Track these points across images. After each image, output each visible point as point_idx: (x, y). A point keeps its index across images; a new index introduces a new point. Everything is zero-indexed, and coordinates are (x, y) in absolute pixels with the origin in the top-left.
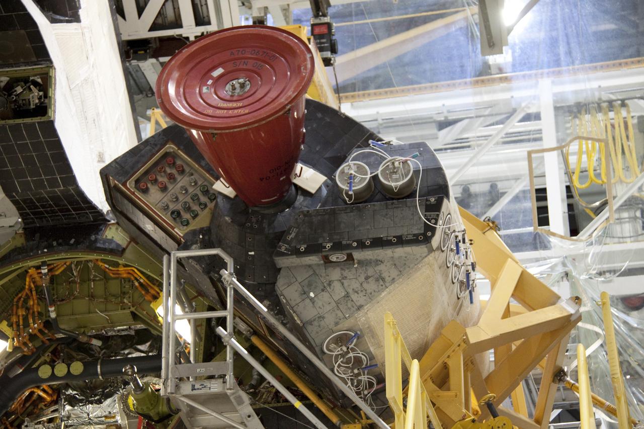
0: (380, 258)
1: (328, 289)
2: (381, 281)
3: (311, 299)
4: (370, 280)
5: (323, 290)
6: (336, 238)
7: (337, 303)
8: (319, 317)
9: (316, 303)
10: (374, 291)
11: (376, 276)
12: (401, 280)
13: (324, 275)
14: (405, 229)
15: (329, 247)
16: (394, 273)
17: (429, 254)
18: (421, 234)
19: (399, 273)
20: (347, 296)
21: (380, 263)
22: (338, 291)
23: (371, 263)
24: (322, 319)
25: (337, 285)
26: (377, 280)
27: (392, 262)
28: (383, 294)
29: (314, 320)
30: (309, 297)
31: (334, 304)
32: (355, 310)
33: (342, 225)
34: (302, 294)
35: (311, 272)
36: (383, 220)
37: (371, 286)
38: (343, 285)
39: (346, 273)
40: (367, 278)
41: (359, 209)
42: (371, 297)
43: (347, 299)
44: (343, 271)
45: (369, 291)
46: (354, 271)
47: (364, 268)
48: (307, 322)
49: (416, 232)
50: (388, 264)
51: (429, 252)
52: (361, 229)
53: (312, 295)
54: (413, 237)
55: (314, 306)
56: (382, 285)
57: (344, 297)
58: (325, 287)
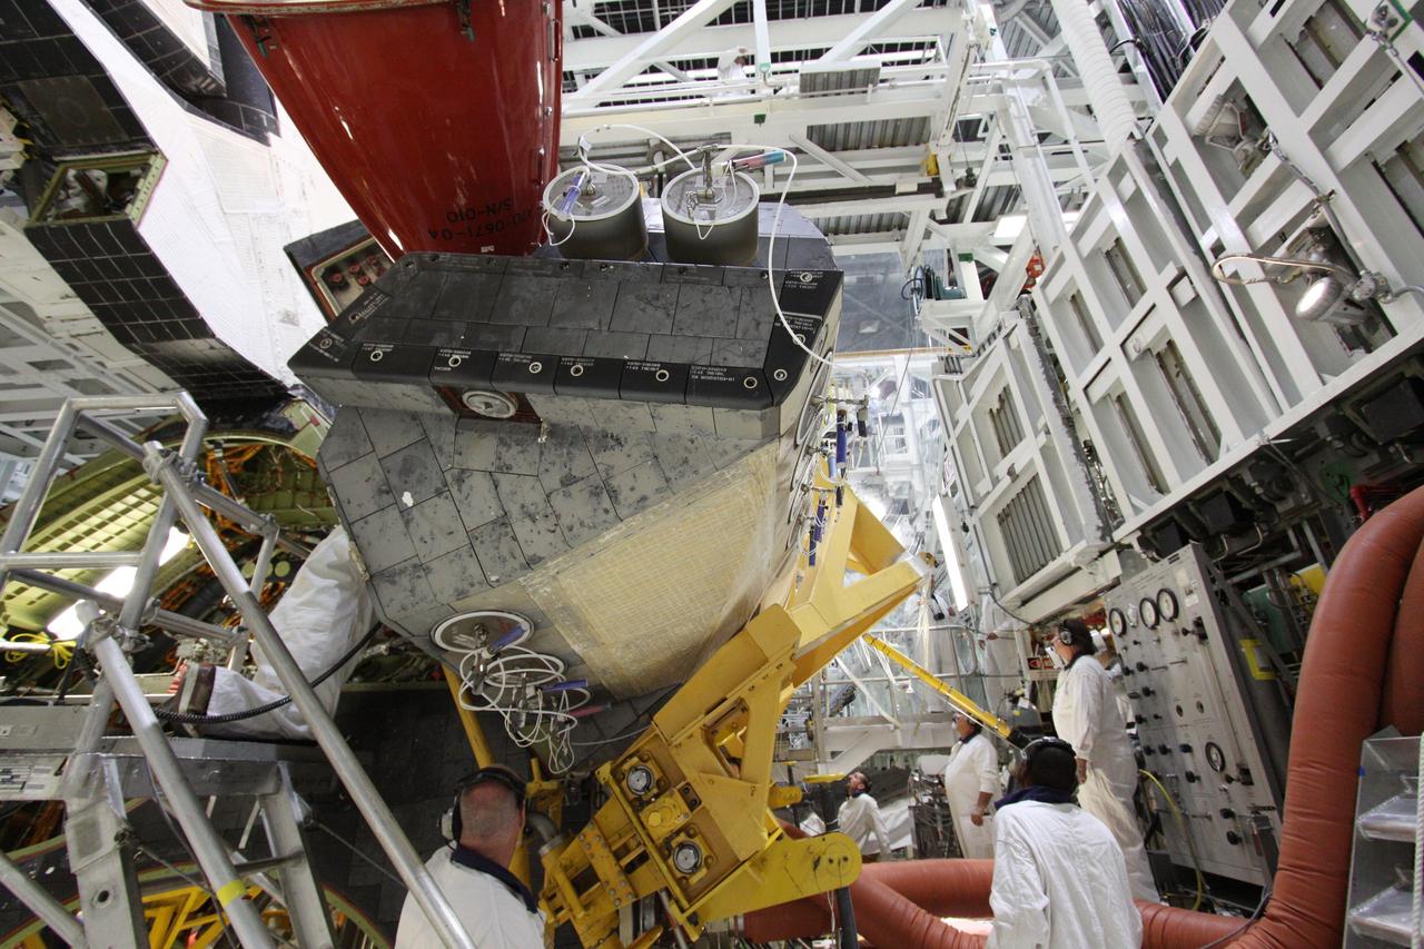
0: (614, 429)
1: (454, 490)
2: (605, 496)
3: (404, 511)
4: (574, 489)
5: (439, 493)
6: (488, 339)
7: (472, 537)
8: (415, 566)
9: (412, 525)
10: (582, 524)
11: (596, 480)
12: (667, 505)
13: (449, 449)
14: (705, 348)
15: (456, 361)
16: (648, 481)
17: (761, 445)
18: (753, 372)
19: (665, 484)
20: (503, 521)
21: (612, 443)
22: (480, 503)
23: (586, 439)
24: (422, 573)
25: (479, 484)
26: (595, 493)
27: (648, 449)
28: (608, 536)
29: (402, 572)
30: (397, 502)
31: (461, 538)
32: (517, 566)
33: (517, 306)
34: (381, 492)
35: (415, 436)
36: (643, 310)
37: (575, 507)
38: (496, 487)
39: (512, 455)
40: (568, 481)
41: (580, 272)
42: (569, 538)
43: (503, 530)
44: (503, 449)
45: (565, 521)
46: (534, 451)
47: (565, 451)
48: (381, 573)
49: (739, 363)
50: (636, 453)
51: (764, 437)
52: (567, 325)
53: (408, 499)
54: (726, 375)
55: (407, 533)
56: (606, 511)
57: (494, 522)
58: (446, 485)
